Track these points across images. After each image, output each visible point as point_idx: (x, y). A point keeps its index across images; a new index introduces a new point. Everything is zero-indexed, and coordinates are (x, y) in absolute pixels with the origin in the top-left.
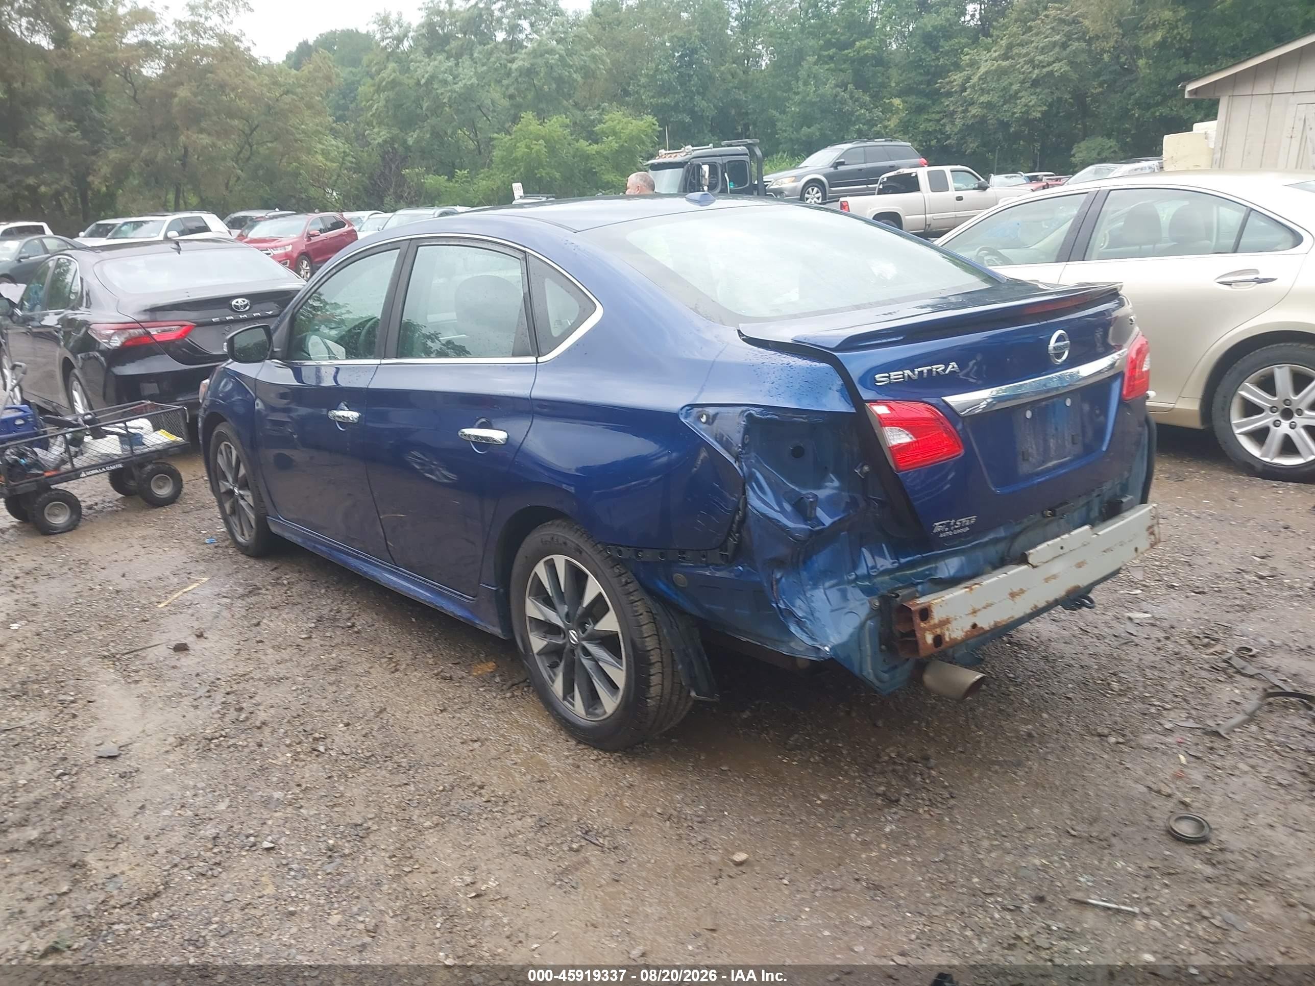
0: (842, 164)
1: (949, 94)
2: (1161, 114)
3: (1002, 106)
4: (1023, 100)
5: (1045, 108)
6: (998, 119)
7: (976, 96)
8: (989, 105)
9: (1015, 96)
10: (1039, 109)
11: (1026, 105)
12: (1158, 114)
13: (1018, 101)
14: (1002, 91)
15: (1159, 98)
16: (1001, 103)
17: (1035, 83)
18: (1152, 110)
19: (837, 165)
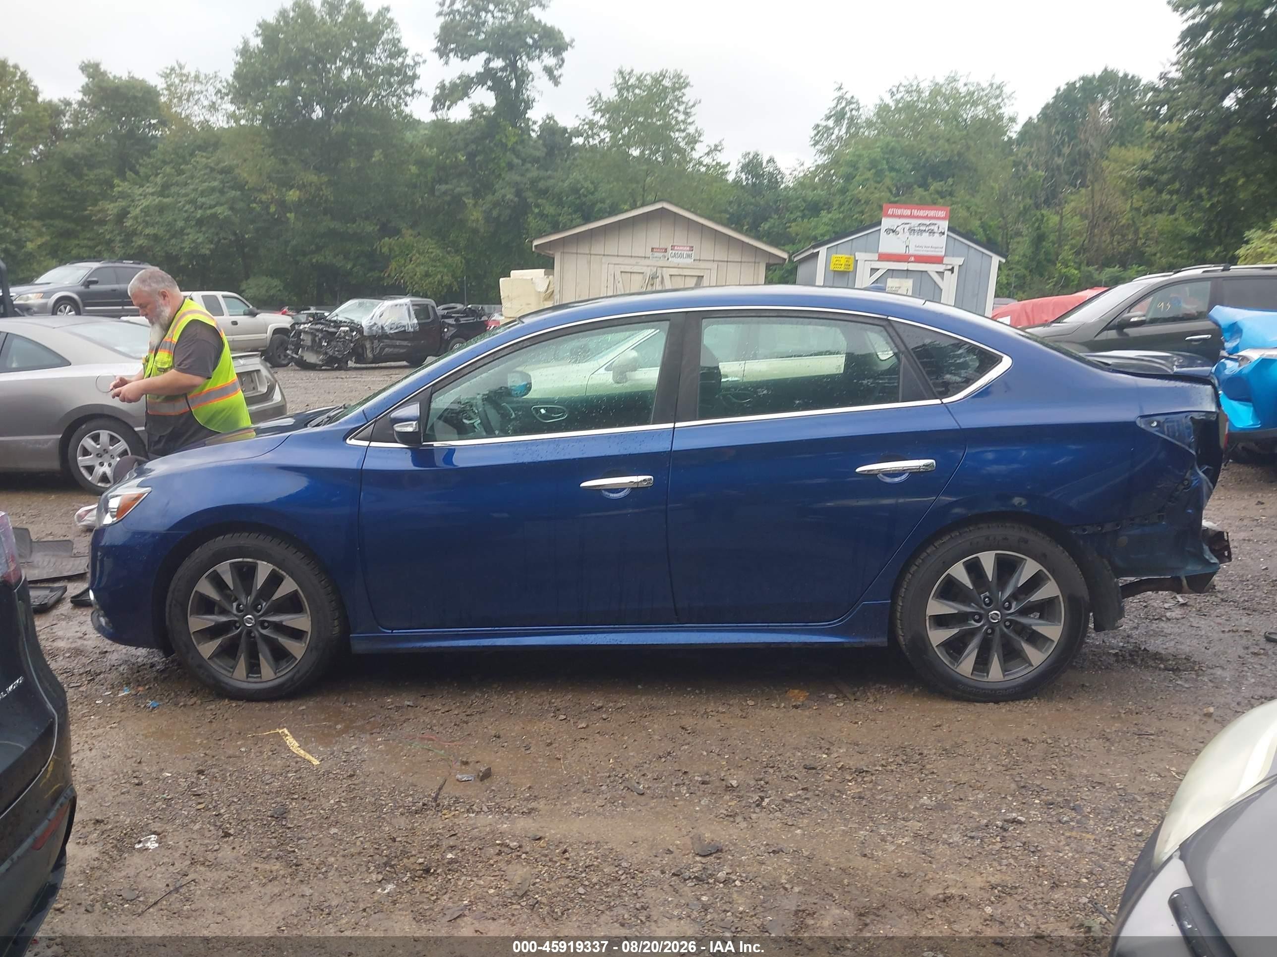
0: (95, 282)
1: (102, 222)
2: (317, 261)
3: (169, 240)
4: (190, 236)
5: (212, 246)
6: (167, 253)
7: (140, 228)
8: (156, 238)
9: (181, 232)
10: (208, 246)
11: (194, 242)
12: (314, 260)
13: (186, 237)
14: (167, 225)
15: (313, 247)
16: (167, 237)
17: (200, 222)
18: (309, 257)
19: (88, 283)
